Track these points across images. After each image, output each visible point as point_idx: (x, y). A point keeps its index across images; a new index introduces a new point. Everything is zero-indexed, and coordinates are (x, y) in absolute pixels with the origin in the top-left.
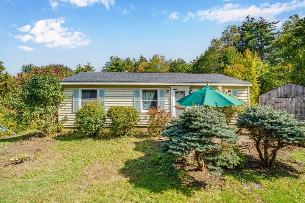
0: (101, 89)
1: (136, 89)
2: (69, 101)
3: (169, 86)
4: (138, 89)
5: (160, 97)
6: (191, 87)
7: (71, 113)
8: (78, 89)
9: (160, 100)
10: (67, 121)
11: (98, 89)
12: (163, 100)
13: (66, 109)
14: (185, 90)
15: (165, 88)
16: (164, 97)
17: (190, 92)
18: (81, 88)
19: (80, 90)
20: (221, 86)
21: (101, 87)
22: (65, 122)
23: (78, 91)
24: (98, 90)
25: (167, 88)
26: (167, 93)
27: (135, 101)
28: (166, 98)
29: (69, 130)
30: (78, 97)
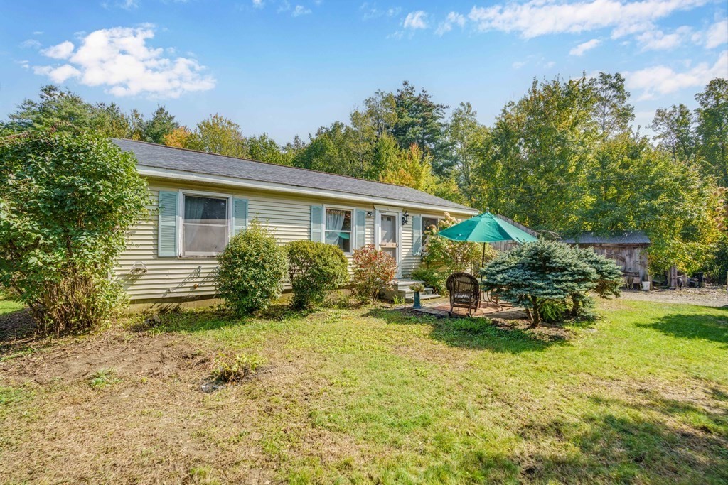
0: (238, 197)
1: (315, 205)
2: (144, 223)
3: (373, 205)
4: (319, 205)
5: (358, 225)
6: (405, 209)
7: (151, 257)
8: (175, 190)
9: (357, 232)
10: (137, 282)
11: (230, 197)
12: (363, 232)
13: (141, 248)
14: (396, 214)
15: (365, 207)
16: (364, 225)
17: (403, 218)
18: (183, 188)
19: (181, 194)
20: (449, 212)
21: (237, 193)
22: (132, 285)
23: (175, 197)
24: (231, 199)
25: (369, 207)
26: (369, 217)
27: (313, 230)
28: (367, 228)
29: (144, 307)
30: (175, 213)
